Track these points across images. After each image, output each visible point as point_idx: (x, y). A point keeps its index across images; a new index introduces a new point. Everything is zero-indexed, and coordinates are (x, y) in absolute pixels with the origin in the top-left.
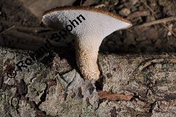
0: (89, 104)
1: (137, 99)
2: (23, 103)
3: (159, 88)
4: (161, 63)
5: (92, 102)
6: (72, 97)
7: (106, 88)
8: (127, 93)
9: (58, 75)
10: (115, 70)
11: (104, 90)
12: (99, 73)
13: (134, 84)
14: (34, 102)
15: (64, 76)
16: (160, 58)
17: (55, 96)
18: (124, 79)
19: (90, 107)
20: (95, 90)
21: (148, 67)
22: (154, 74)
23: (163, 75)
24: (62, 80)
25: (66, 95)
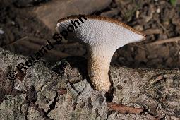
0: (98, 114)
1: (146, 113)
2: (32, 110)
3: (169, 103)
4: (172, 78)
5: (101, 112)
6: (82, 107)
7: (116, 99)
8: (137, 106)
9: (69, 84)
10: (125, 82)
11: (113, 102)
12: (109, 84)
13: (144, 98)
14: (43, 110)
15: (75, 85)
16: (171, 73)
17: (64, 105)
18: (134, 91)
19: (99, 118)
20: (105, 102)
21: (159, 82)
22: (164, 89)
23: (173, 90)
24: (72, 89)
25: (75, 104)
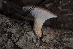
0: (35, 45)
2: (9, 41)
3: (65, 44)
6: (29, 42)
9: (25, 32)
10: (48, 33)
11: (42, 41)
12: (41, 34)
14: (14, 41)
15: (27, 33)
18: (51, 38)
19: (36, 47)
20: (39, 40)
21: (62, 35)
22: (64, 38)
25: (27, 40)
